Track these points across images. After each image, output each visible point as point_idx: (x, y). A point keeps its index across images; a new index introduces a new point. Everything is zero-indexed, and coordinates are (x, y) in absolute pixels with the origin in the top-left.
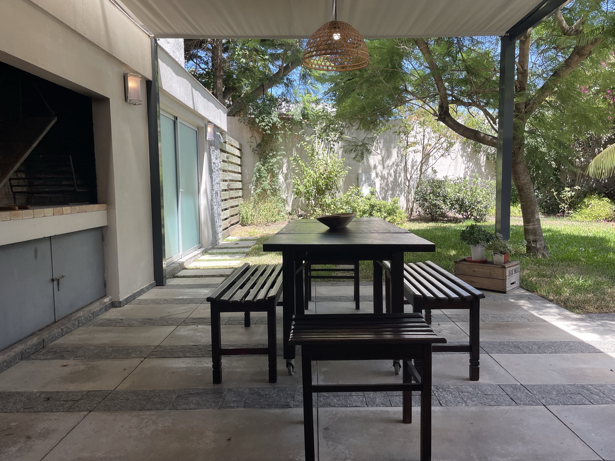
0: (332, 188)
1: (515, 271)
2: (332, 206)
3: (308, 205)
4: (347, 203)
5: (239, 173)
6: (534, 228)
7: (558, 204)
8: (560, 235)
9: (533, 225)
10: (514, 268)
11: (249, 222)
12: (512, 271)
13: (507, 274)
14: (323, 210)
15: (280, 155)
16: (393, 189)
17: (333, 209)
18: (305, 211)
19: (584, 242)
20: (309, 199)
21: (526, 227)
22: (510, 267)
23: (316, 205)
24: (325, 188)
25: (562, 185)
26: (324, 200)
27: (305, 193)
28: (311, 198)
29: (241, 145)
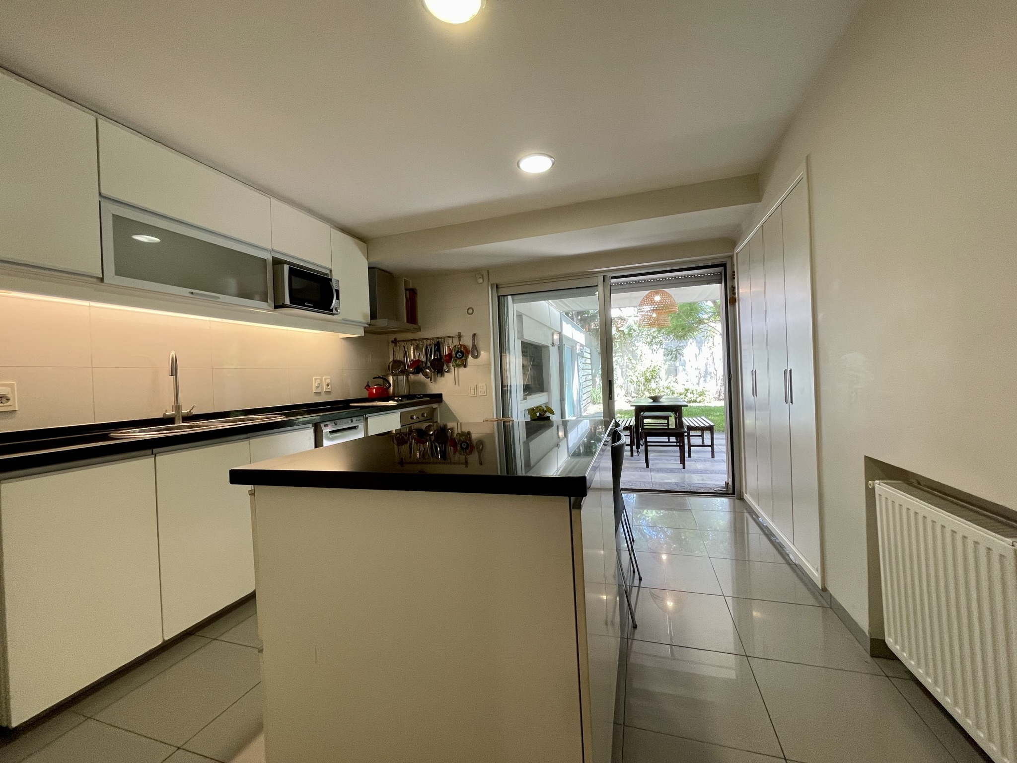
0: (656, 378)
2: (656, 390)
3: (639, 390)
4: (668, 388)
5: (590, 369)
11: (598, 402)
14: (650, 393)
15: (618, 356)
16: (705, 377)
17: (657, 392)
18: (637, 394)
20: (639, 386)
23: (645, 389)
24: (651, 378)
26: (650, 386)
27: (637, 382)
28: (641, 385)
29: (591, 351)
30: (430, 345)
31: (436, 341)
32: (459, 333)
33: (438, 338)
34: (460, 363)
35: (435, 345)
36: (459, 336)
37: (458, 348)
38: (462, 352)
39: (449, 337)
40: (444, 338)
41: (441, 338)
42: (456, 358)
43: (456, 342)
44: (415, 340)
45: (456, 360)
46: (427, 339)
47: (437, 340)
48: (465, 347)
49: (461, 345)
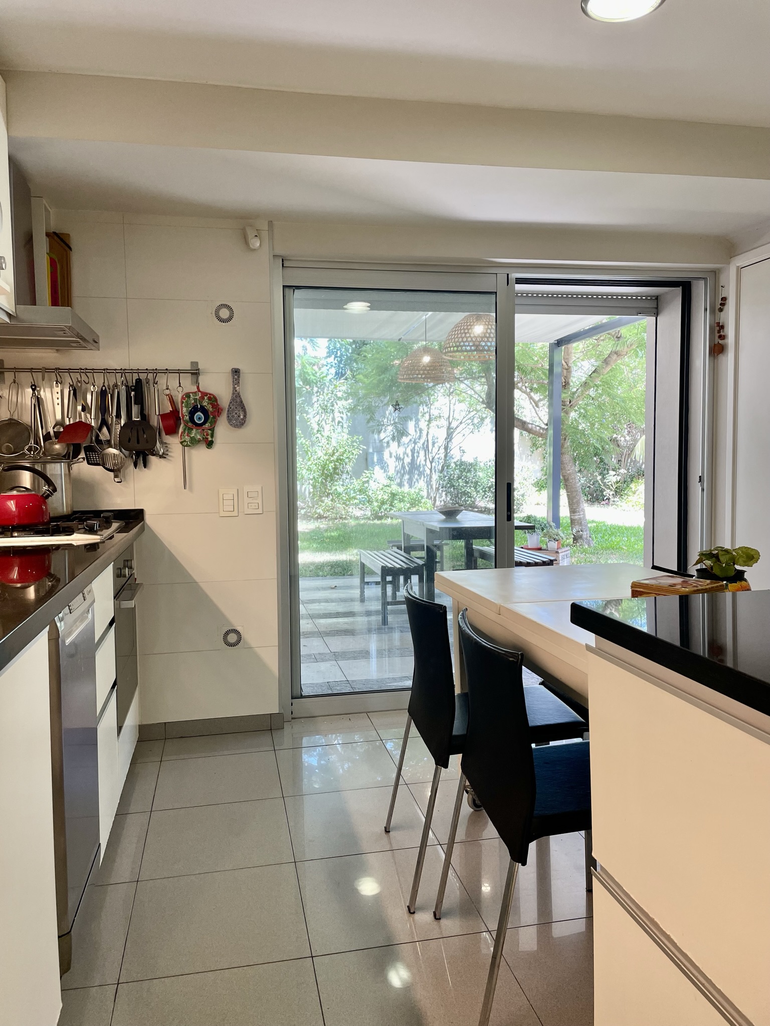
1: (566, 556)
6: (580, 518)
7: (603, 490)
8: (604, 525)
9: (579, 515)
10: (566, 553)
12: (564, 556)
13: (560, 559)
19: (627, 532)
21: (572, 517)
22: (562, 552)
25: (607, 467)
30: (116, 385)
31: (132, 379)
32: (195, 364)
33: (138, 371)
34: (199, 437)
35: (128, 389)
36: (195, 373)
37: (195, 400)
38: (203, 410)
39: (166, 371)
40: (156, 372)
41: (147, 371)
42: (190, 424)
43: (188, 386)
44: (69, 371)
45: (190, 429)
46: (106, 371)
47: (136, 376)
48: (213, 399)
49: (204, 394)
